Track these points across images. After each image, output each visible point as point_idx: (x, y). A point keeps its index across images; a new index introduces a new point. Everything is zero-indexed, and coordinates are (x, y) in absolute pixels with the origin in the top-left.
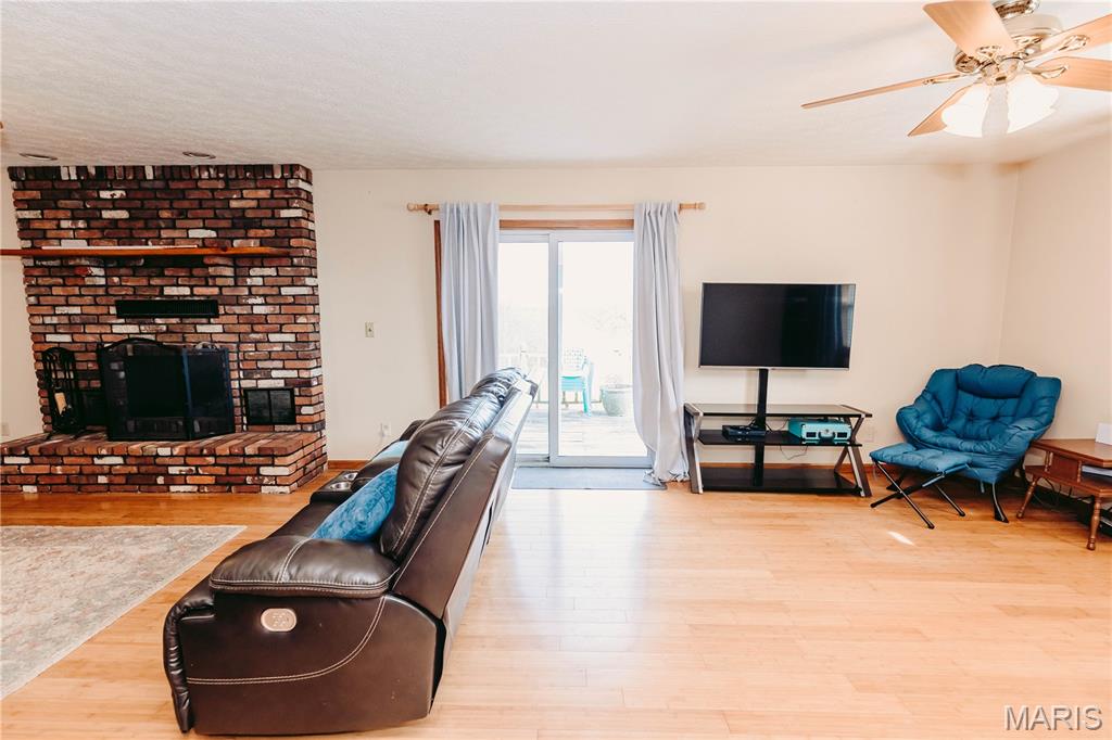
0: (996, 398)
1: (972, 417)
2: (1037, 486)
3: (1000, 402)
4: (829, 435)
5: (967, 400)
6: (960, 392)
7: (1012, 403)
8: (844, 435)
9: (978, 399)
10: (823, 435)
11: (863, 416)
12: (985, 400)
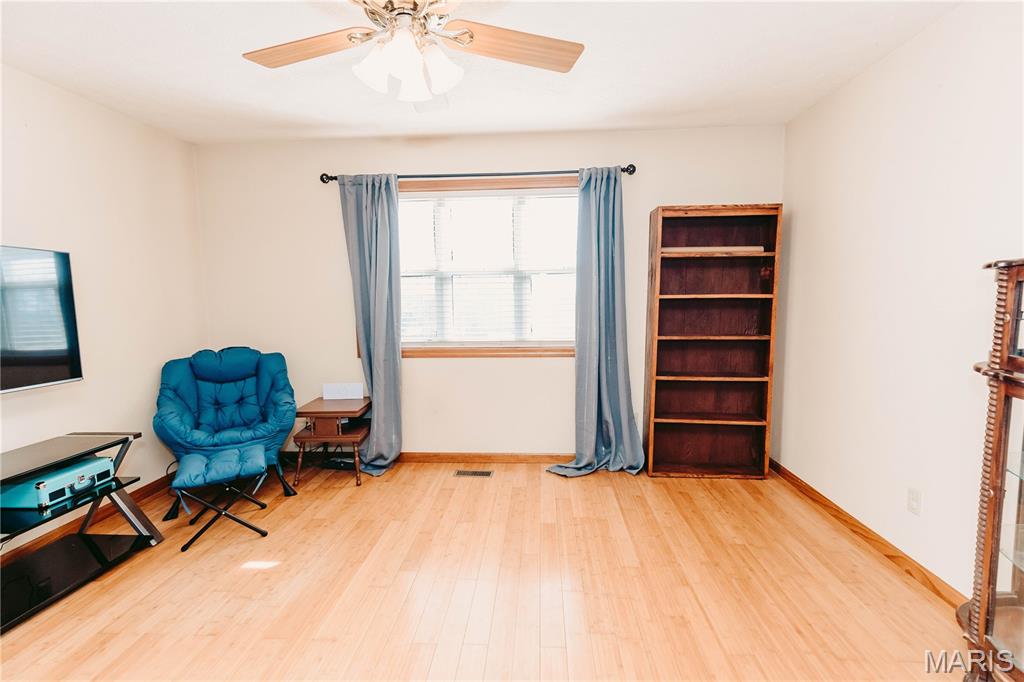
0: (234, 380)
1: (218, 405)
2: (304, 453)
3: (240, 384)
4: (86, 483)
5: (208, 389)
6: (199, 382)
7: (251, 382)
8: (106, 474)
9: (218, 386)
10: (78, 487)
11: (131, 438)
12: (225, 385)
